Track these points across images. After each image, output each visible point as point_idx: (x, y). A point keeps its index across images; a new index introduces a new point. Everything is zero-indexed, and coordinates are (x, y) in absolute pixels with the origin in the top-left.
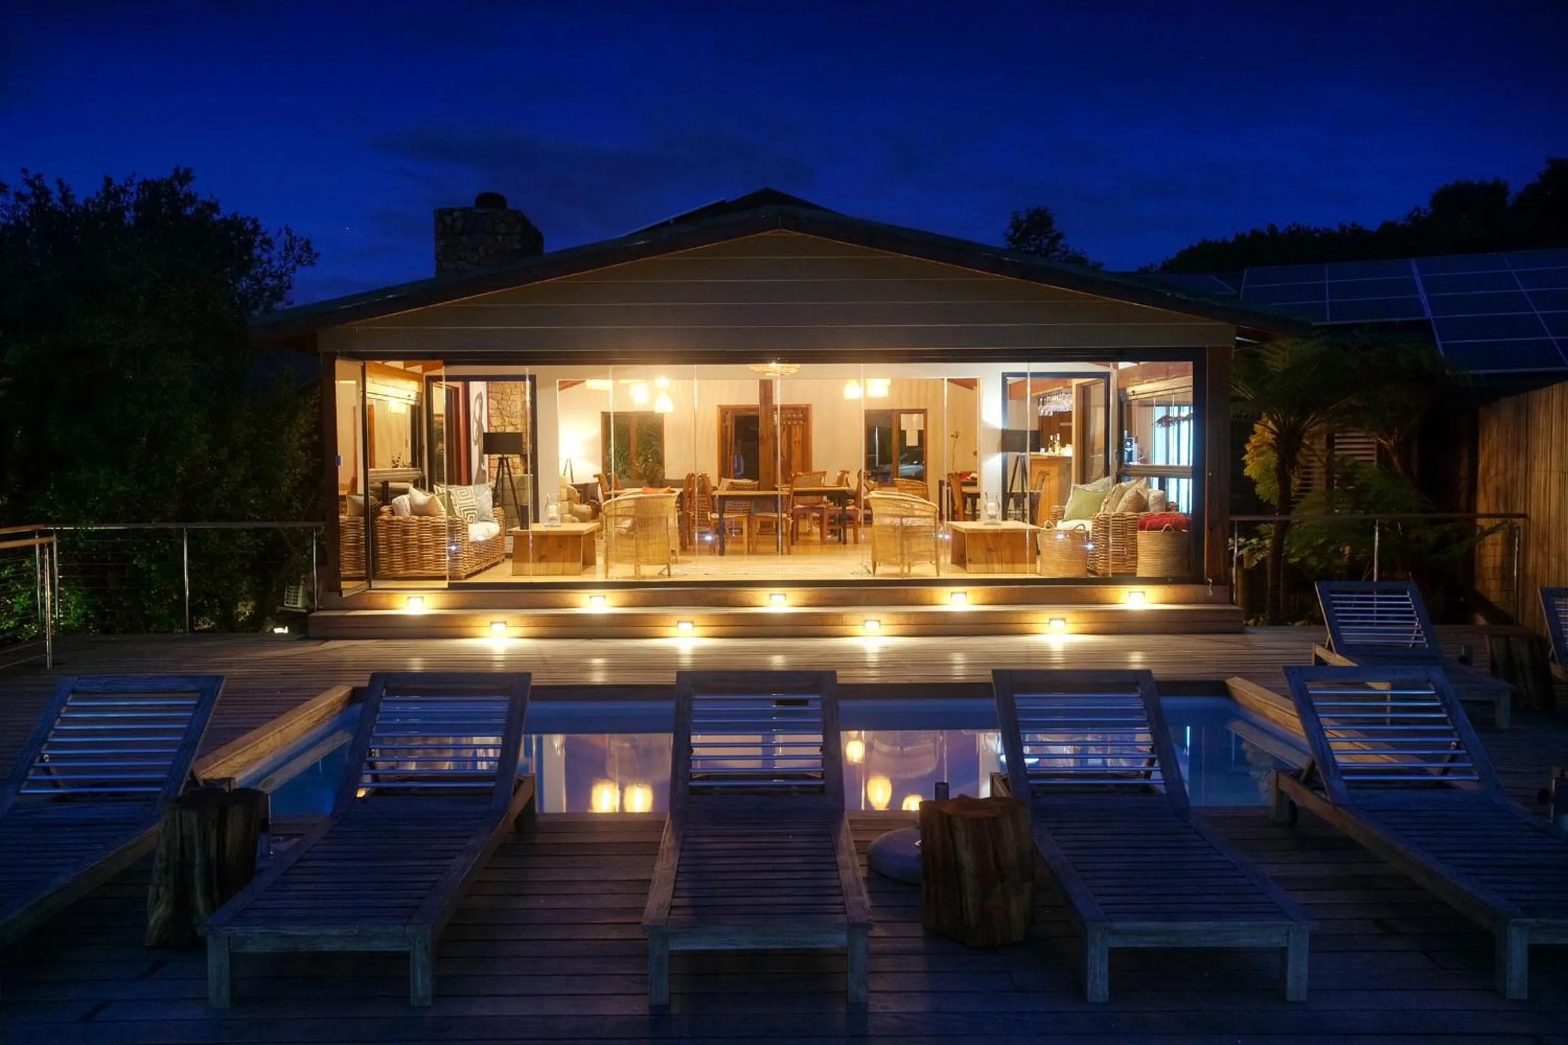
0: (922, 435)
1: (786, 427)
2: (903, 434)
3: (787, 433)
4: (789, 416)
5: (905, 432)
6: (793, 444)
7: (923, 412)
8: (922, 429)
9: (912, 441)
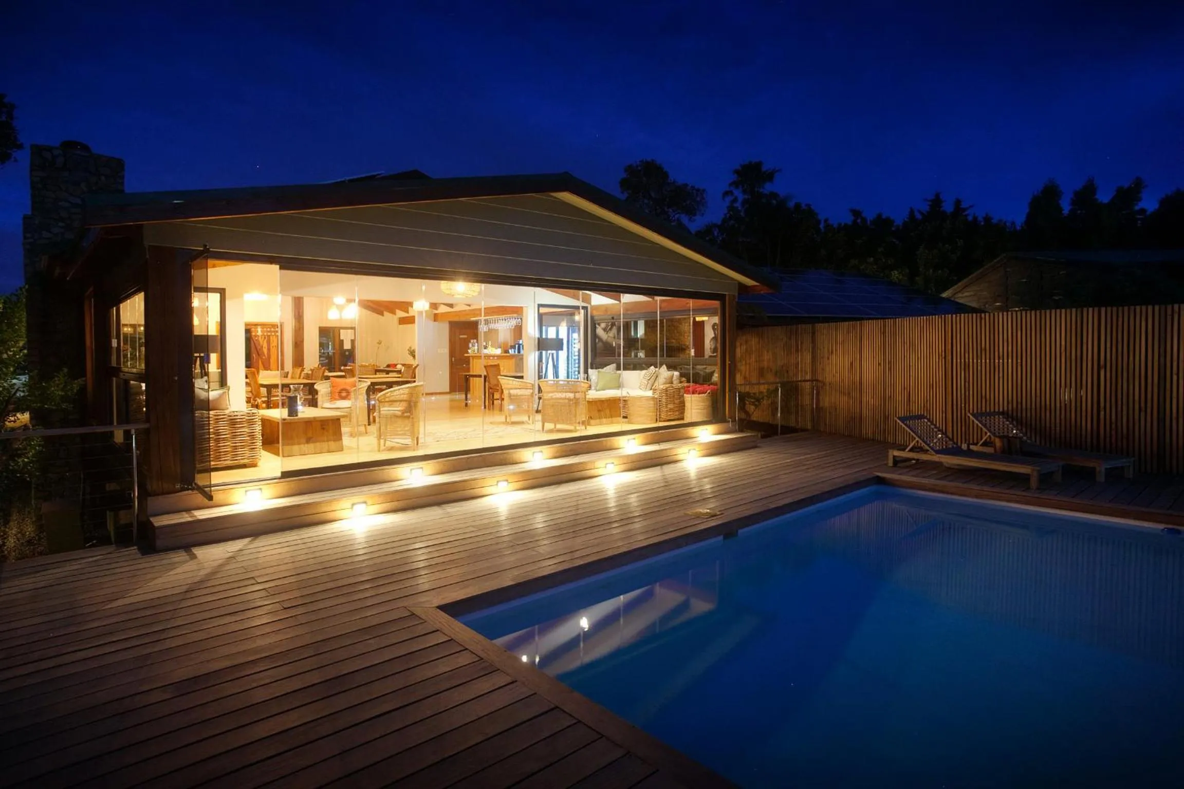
0: (353, 342)
1: (266, 337)
2: (342, 342)
3: (267, 341)
4: (269, 329)
5: (343, 341)
6: (271, 347)
7: (353, 328)
8: (353, 338)
9: (347, 346)
